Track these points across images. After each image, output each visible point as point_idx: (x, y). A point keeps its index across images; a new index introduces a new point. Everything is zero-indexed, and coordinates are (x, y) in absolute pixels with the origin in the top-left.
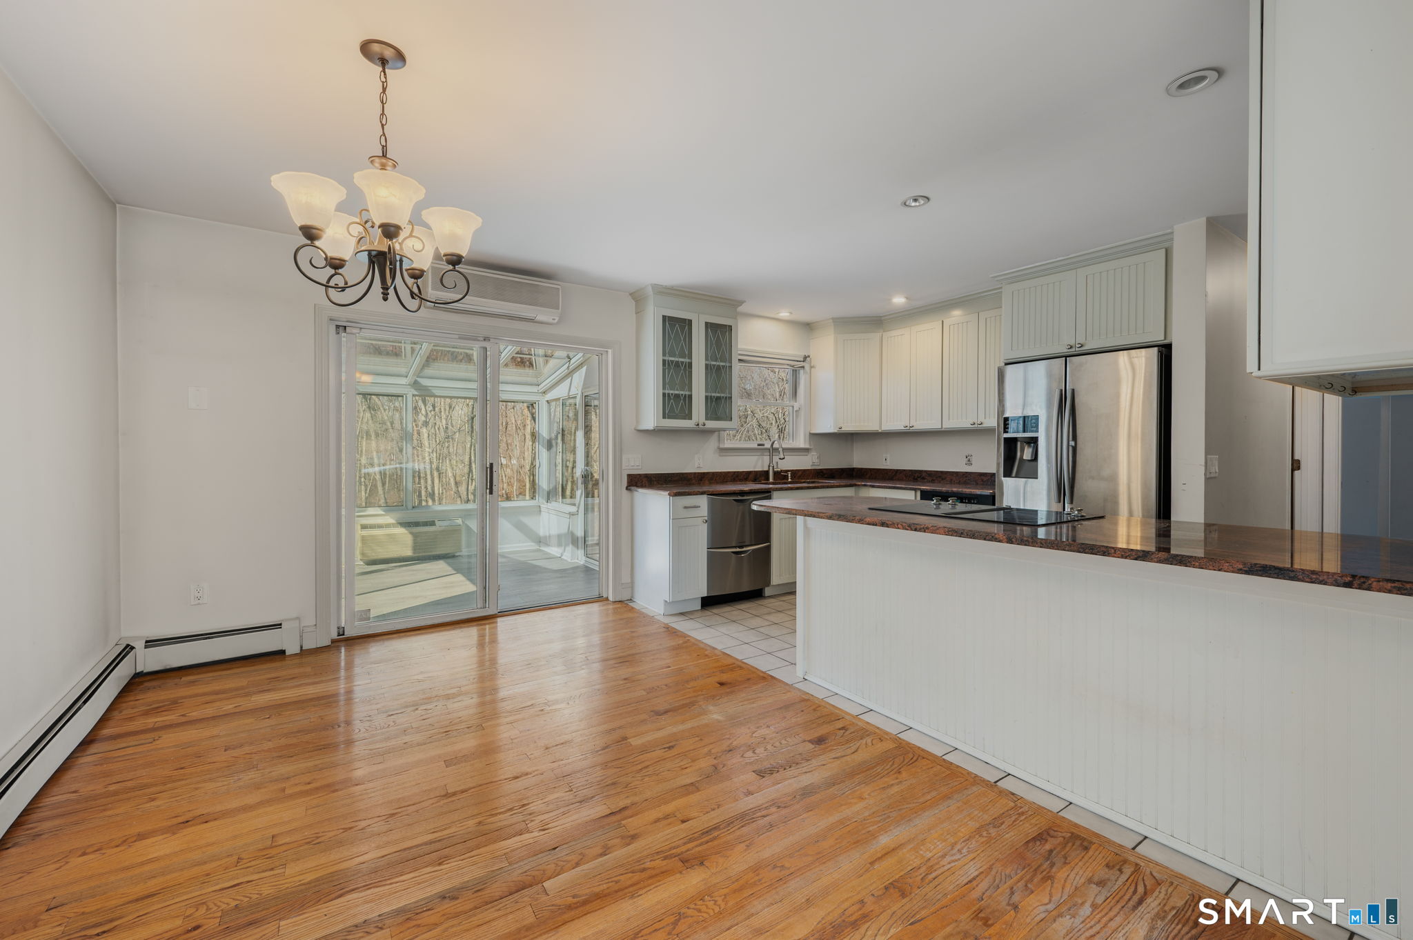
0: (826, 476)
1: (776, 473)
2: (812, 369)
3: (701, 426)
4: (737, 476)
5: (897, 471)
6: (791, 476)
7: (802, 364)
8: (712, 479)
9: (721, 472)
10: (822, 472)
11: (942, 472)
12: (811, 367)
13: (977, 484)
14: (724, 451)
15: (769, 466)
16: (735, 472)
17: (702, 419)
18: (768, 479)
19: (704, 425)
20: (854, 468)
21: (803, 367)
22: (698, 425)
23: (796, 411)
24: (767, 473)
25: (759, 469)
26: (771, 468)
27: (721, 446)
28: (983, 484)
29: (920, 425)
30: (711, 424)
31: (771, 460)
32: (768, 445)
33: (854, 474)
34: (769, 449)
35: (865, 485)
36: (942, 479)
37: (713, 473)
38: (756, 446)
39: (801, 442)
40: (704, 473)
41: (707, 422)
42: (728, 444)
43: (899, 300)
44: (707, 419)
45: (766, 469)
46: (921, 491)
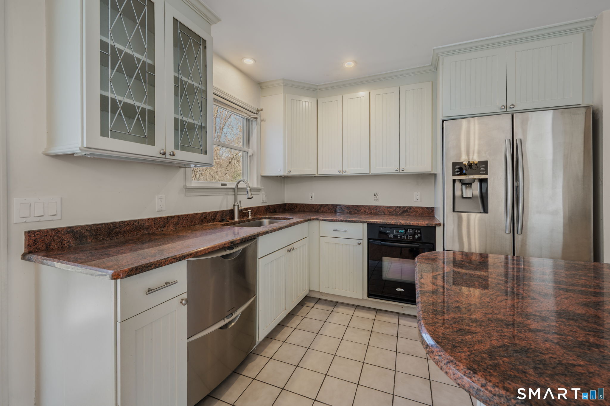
0: (271, 211)
1: (240, 211)
2: (263, 123)
3: (168, 156)
4: (205, 218)
5: (321, 206)
6: (252, 214)
7: (256, 116)
8: (177, 223)
9: (188, 215)
10: (269, 208)
11: (357, 206)
12: (261, 121)
13: (385, 214)
14: (188, 190)
15: (234, 205)
16: (203, 213)
17: (170, 147)
18: (233, 218)
19: (174, 155)
20: (286, 204)
21: (256, 118)
22: (164, 154)
23: (250, 156)
24: (232, 212)
25: (224, 208)
26: (236, 207)
27: (188, 185)
28: (390, 215)
29: (351, 170)
30: (182, 155)
31: (236, 200)
32: (232, 185)
33: (286, 208)
34: (234, 189)
35: (318, 220)
36: (358, 211)
37: (179, 216)
38: (219, 186)
39: (255, 183)
40: (168, 218)
41: (177, 152)
42: (194, 184)
43: (349, 64)
44: (177, 147)
45: (230, 207)
46: (368, 224)
